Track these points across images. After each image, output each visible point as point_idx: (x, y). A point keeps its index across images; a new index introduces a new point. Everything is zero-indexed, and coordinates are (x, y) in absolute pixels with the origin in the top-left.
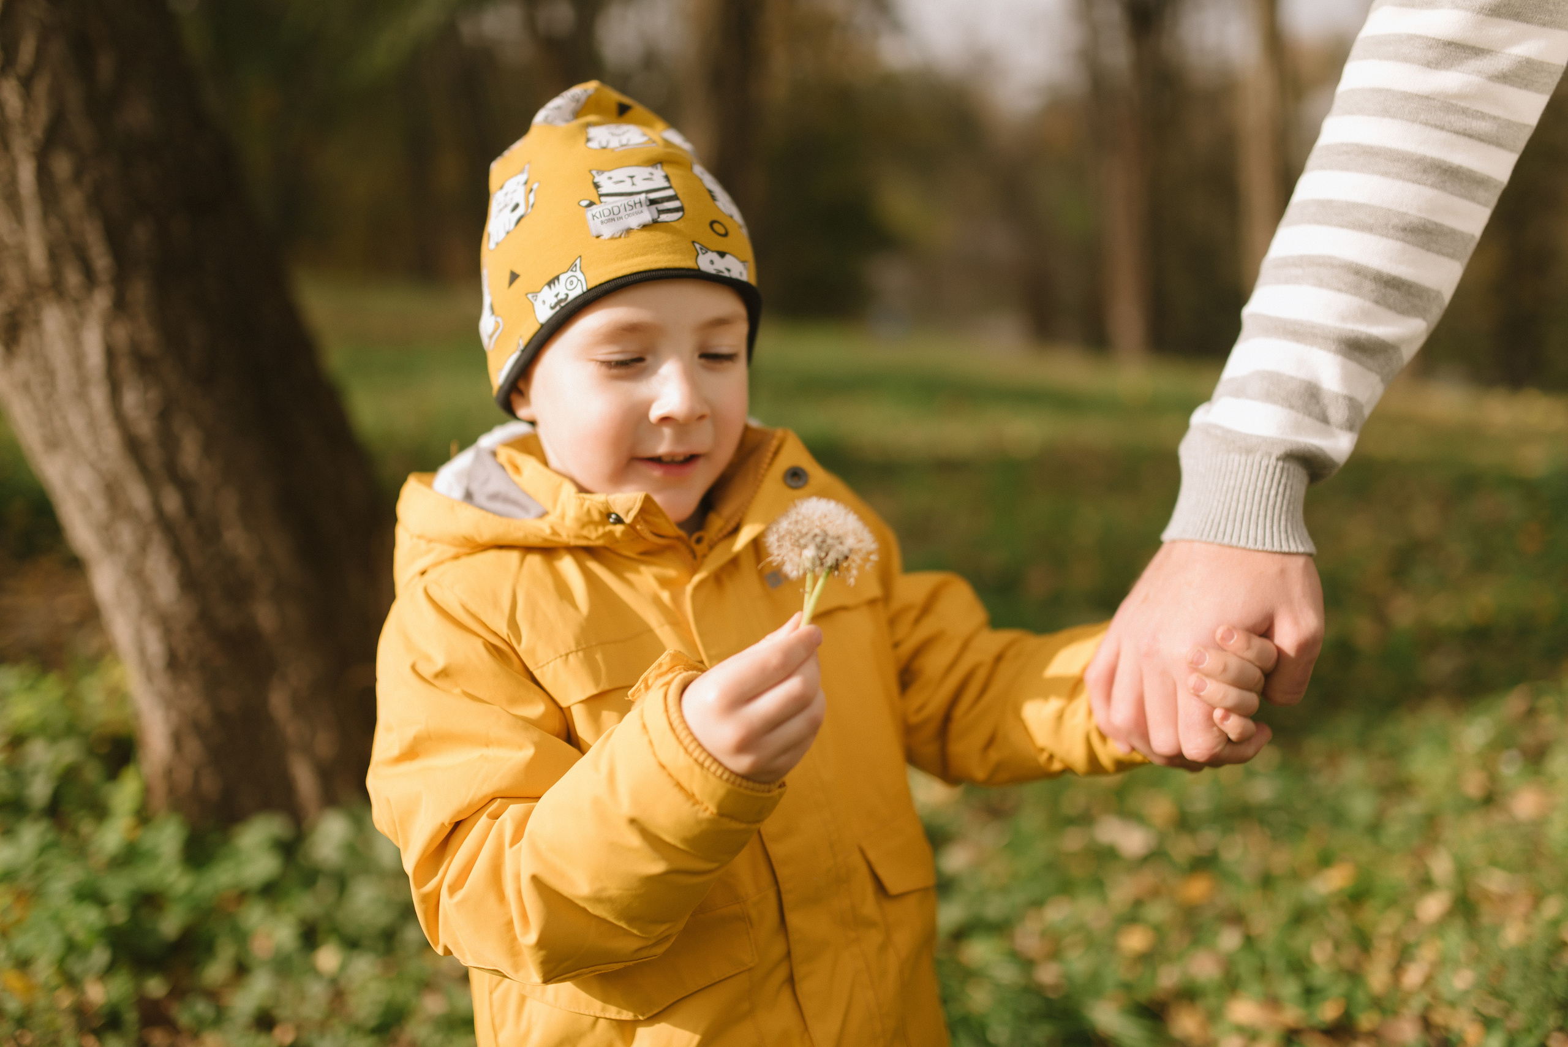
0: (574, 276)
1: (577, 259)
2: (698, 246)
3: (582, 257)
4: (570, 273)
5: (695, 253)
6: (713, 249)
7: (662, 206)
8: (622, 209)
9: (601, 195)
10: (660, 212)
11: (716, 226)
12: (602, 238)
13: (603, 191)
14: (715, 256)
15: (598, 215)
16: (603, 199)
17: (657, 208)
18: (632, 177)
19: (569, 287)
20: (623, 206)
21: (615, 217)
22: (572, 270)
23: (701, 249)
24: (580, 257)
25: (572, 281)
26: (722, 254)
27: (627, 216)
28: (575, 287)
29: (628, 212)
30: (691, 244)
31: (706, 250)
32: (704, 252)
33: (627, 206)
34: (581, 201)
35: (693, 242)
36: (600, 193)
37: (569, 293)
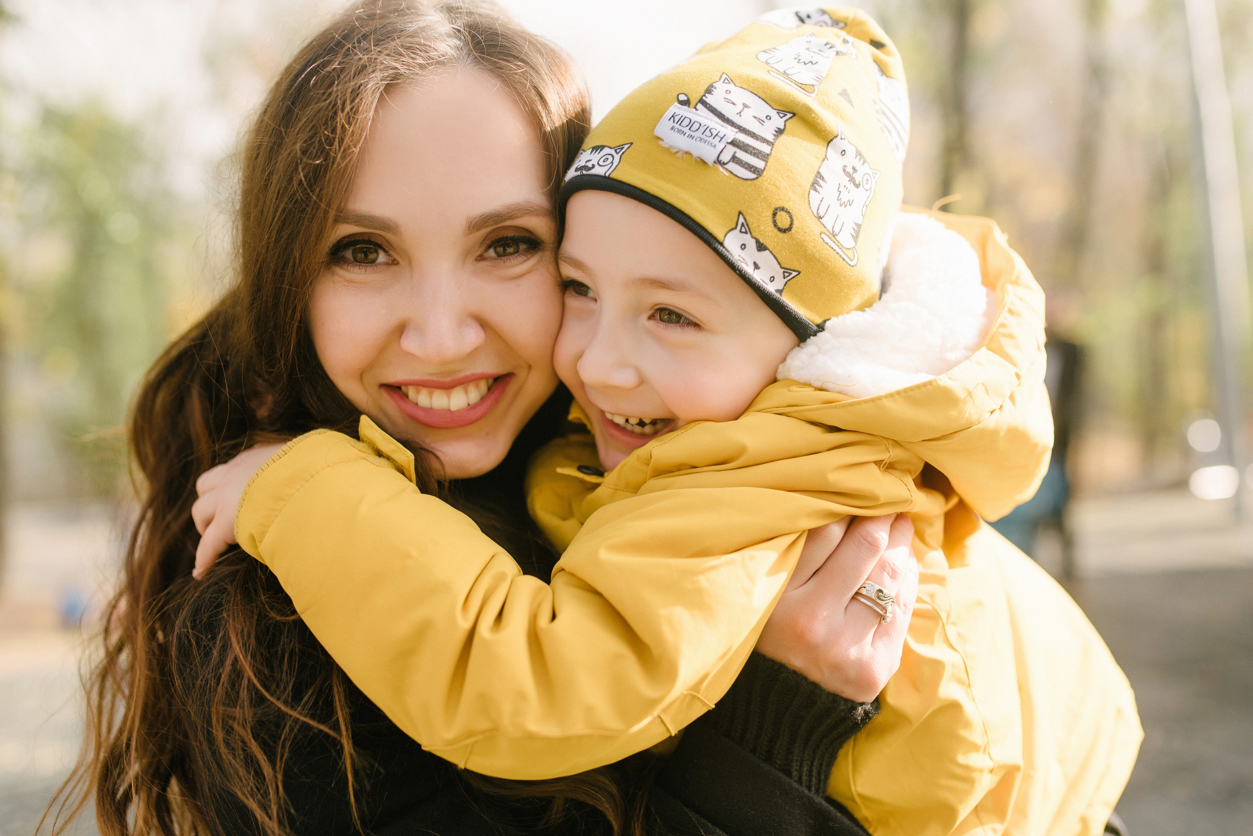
0: (613, 156)
1: (626, 144)
2: (741, 220)
3: (633, 145)
4: (612, 152)
5: (734, 225)
6: (754, 235)
7: (742, 155)
8: (702, 129)
9: (702, 101)
10: (734, 159)
11: (781, 215)
12: (661, 142)
13: (709, 99)
14: (751, 244)
15: (677, 119)
16: (700, 106)
17: (735, 152)
18: (745, 106)
19: (601, 163)
20: (706, 127)
21: (689, 132)
22: (616, 150)
23: (743, 225)
24: (632, 143)
25: (607, 159)
26: (761, 247)
27: (698, 139)
28: (604, 166)
29: (703, 137)
30: (737, 214)
31: (746, 229)
32: (743, 230)
33: (708, 130)
34: (681, 94)
35: (740, 213)
36: (704, 98)
37: (596, 166)
